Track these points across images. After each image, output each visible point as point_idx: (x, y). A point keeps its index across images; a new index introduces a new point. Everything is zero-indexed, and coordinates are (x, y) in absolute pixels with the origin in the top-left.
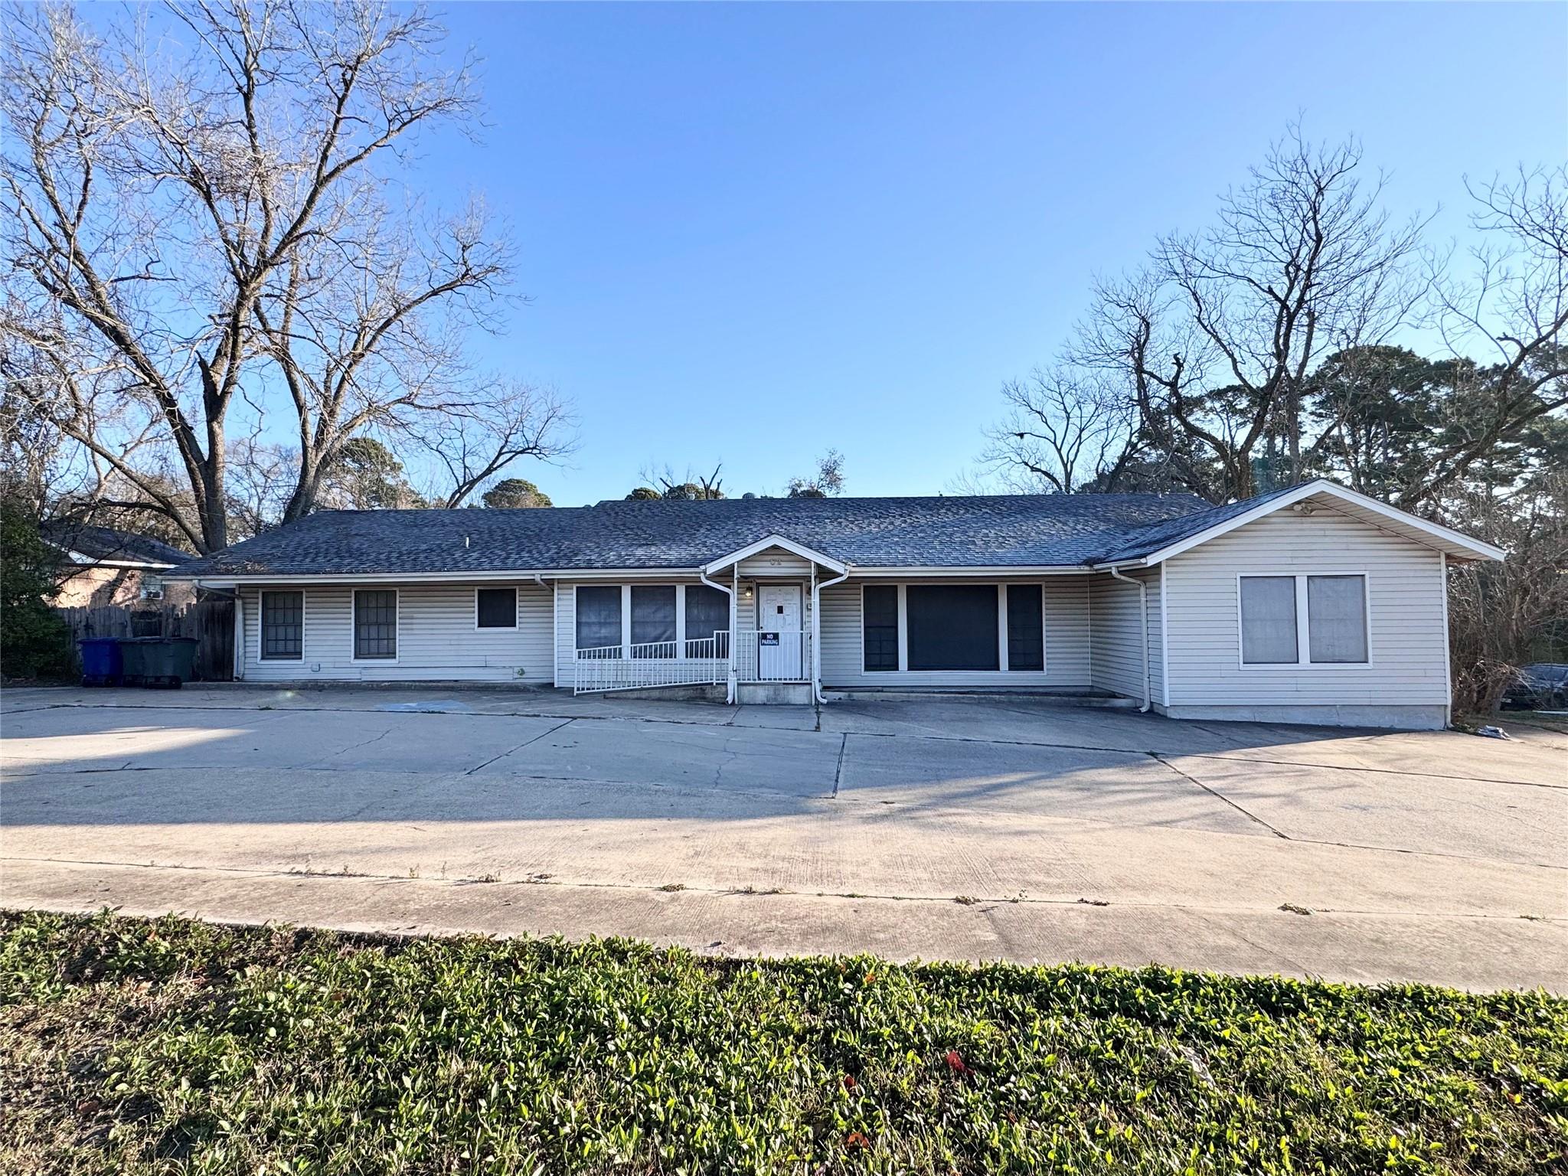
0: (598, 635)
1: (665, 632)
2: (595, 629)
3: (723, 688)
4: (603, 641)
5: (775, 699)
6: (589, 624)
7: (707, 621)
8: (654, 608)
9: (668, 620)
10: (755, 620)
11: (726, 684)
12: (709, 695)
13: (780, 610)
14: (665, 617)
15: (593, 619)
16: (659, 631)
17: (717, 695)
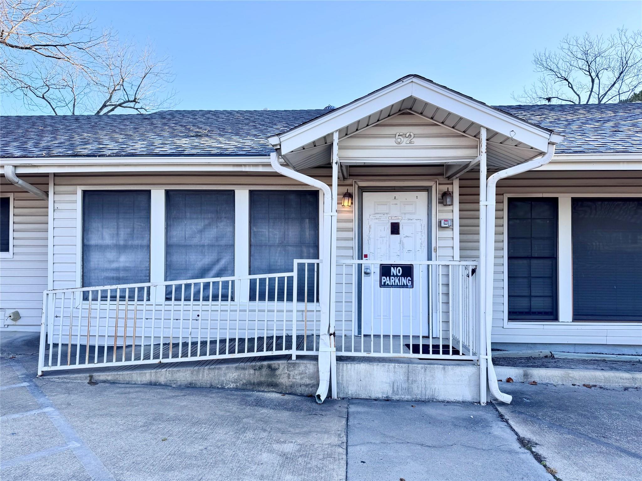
0: (115, 265)
1: (218, 261)
2: (111, 255)
3: (309, 366)
4: (122, 274)
5: (408, 390)
6: (102, 248)
7: (283, 244)
8: (200, 225)
9: (223, 242)
10: (355, 244)
11: (315, 358)
12: (283, 380)
13: (395, 229)
14: (217, 239)
15: (108, 241)
16: (207, 260)
17: (298, 379)
